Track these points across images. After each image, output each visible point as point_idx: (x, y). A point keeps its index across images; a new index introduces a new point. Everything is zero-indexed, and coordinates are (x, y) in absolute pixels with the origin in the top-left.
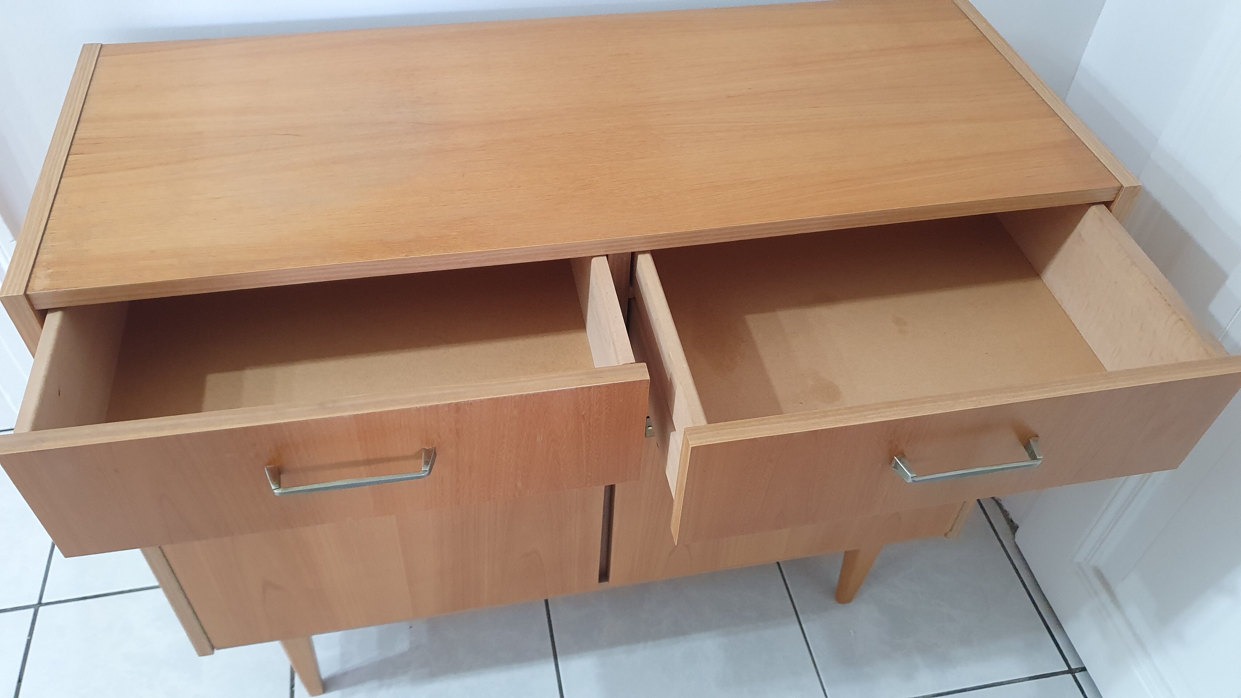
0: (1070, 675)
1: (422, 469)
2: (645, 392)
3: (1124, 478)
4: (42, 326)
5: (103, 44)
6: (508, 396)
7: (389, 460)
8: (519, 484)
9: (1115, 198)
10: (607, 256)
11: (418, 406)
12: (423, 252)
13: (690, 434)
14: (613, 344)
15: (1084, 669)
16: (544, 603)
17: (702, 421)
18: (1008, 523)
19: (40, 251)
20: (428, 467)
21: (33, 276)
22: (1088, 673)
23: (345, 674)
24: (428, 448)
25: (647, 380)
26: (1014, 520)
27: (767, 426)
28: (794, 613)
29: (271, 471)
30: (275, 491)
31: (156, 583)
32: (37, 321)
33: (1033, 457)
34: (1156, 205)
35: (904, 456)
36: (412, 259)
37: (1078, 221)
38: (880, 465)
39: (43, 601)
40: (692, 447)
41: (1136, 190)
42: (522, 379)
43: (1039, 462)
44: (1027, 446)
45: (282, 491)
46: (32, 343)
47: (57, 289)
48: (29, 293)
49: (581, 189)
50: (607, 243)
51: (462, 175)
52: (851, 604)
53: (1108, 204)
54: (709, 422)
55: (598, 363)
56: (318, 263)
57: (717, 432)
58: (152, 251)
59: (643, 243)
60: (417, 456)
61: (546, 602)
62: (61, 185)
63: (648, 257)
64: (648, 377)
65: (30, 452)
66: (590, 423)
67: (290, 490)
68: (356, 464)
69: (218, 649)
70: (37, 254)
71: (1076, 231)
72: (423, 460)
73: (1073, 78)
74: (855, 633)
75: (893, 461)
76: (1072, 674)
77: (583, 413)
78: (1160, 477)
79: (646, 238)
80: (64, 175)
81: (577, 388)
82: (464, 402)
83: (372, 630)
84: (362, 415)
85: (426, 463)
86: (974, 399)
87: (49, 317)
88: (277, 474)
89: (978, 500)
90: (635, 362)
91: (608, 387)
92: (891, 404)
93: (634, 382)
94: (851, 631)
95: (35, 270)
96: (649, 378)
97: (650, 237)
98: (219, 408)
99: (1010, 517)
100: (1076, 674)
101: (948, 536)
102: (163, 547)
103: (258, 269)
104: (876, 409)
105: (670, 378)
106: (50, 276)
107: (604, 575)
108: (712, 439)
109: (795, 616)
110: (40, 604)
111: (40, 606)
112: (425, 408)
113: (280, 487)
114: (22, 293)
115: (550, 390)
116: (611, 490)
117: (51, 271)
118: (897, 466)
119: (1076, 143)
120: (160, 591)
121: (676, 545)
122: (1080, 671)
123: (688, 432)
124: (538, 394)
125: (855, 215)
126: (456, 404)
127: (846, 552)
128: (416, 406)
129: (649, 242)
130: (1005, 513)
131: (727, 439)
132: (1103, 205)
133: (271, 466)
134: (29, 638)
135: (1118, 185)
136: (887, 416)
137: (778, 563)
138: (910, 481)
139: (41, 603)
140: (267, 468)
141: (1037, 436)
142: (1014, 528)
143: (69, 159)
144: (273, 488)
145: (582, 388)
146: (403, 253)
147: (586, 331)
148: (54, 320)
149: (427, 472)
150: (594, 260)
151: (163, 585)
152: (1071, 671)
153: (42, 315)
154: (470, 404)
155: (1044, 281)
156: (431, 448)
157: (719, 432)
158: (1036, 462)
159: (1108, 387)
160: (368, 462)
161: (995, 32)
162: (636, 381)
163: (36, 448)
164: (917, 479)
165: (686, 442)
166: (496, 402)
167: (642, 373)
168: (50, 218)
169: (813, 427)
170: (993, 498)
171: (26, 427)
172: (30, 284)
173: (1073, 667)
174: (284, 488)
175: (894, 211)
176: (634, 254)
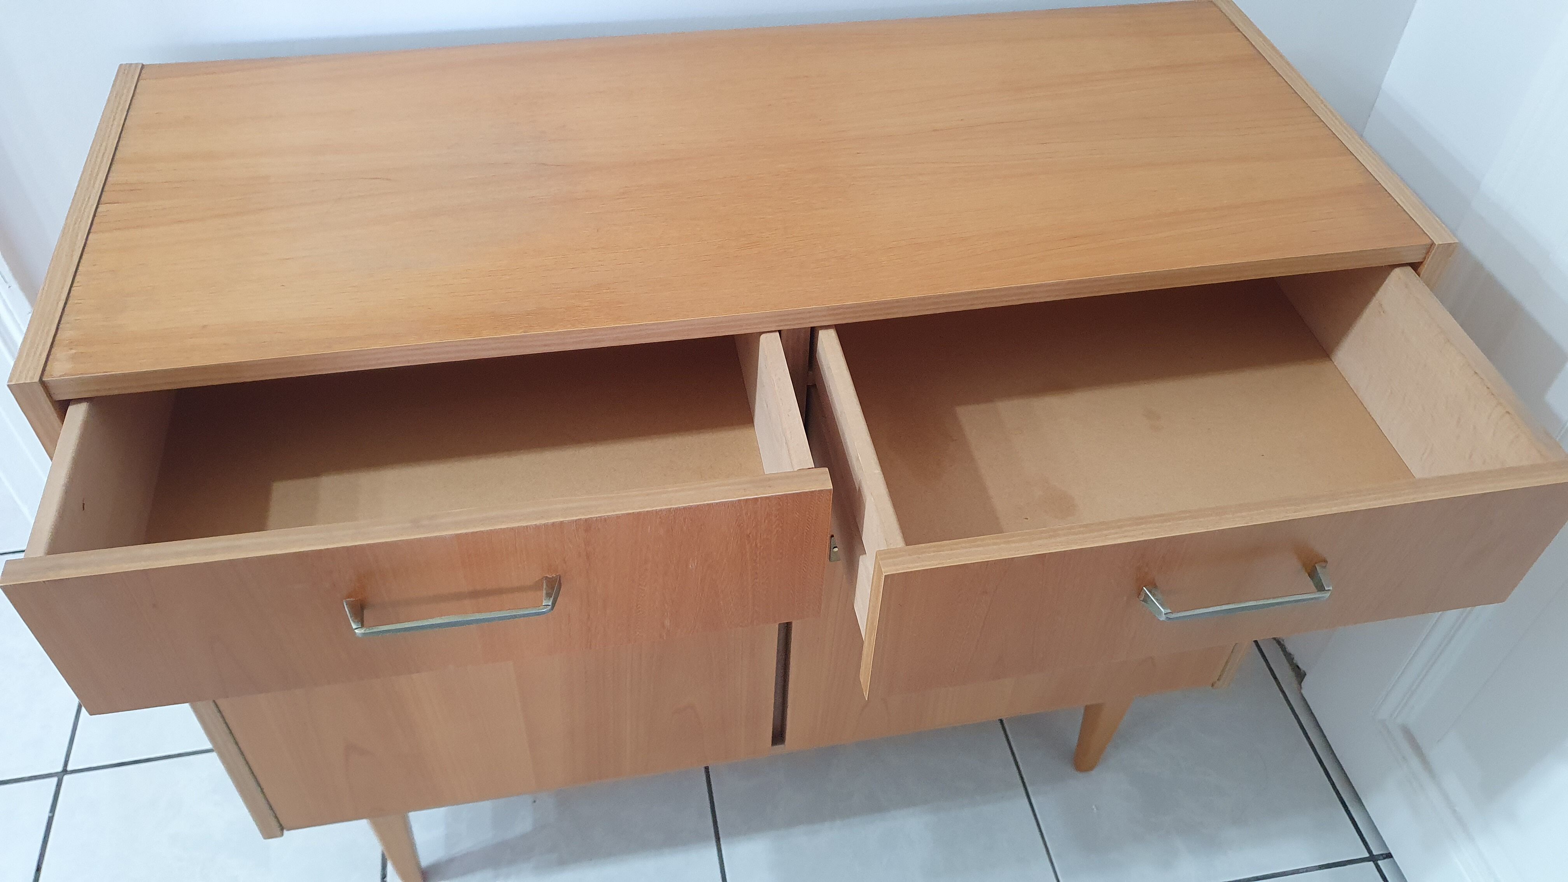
0: (1371, 863)
1: (542, 603)
2: (827, 504)
3: (1438, 614)
4: (63, 421)
5: (144, 64)
6: (652, 510)
7: (499, 591)
8: (667, 623)
9: (1425, 258)
10: (780, 332)
11: (538, 522)
12: (546, 327)
13: (881, 559)
14: (786, 443)
15: (1389, 856)
16: (703, 770)
17: (898, 541)
18: (1293, 670)
19: (61, 326)
20: (552, 599)
21: (51, 357)
22: (1394, 861)
23: (451, 861)
24: (551, 577)
25: (829, 490)
26: (1300, 666)
27: (981, 549)
28: (1021, 785)
29: (352, 606)
30: (356, 631)
31: (209, 746)
32: (56, 415)
33: (1320, 588)
34: (1478, 267)
35: (1155, 586)
36: (531, 336)
37: (1377, 289)
38: (1125, 598)
39: (69, 768)
40: (885, 576)
41: (1450, 249)
42: (670, 489)
43: (1327, 595)
44: (1312, 574)
45: (365, 631)
46: (49, 442)
47: (81, 374)
48: (45, 379)
49: (746, 247)
50: (778, 316)
51: (596, 230)
52: (1093, 772)
53: (1415, 266)
54: (908, 543)
55: (769, 468)
56: (413, 342)
57: (918, 556)
58: (203, 327)
59: (825, 316)
60: (537, 587)
61: (707, 769)
62: (88, 242)
63: (832, 333)
64: (830, 486)
65: (44, 582)
66: (756, 545)
67: (375, 630)
68: (458, 596)
69: (288, 830)
70: (57, 329)
71: (1374, 303)
72: (544, 592)
73: (1373, 105)
74: (1097, 809)
75: (1142, 593)
76: (1373, 862)
77: (748, 532)
78: (1485, 612)
79: (828, 309)
80: (92, 231)
81: (739, 501)
82: (597, 517)
83: (486, 806)
84: (466, 534)
85: (549, 595)
86: (1244, 514)
87: (72, 410)
88: (360, 610)
89: (1256, 642)
90: (814, 467)
91: (779, 498)
92: (1139, 521)
93: (812, 492)
94: (1094, 807)
95: (53, 350)
96: (832, 488)
97: (834, 309)
98: (287, 526)
99: (1294, 662)
100: (1380, 862)
101: (1215, 686)
102: (219, 702)
103: (337, 349)
104: (1119, 527)
105: (859, 487)
106: (73, 358)
107: (779, 736)
108: (910, 565)
109: (1022, 788)
110: (65, 771)
111: (64, 775)
112: (546, 526)
113: (363, 626)
114: (37, 379)
115: (705, 503)
116: (786, 630)
117: (74, 351)
118: (1146, 599)
119: (1374, 188)
120: (214, 755)
121: (867, 699)
122: (1384, 858)
123: (881, 555)
124: (690, 508)
125: (1095, 280)
126: (586, 520)
127: (1087, 708)
128: (535, 523)
129: (833, 315)
130: (1289, 657)
131: (929, 565)
132: (1410, 268)
133: (352, 599)
134: (51, 815)
135: (1428, 242)
136: (1133, 536)
137: (1001, 721)
138: (1163, 618)
139: (67, 771)
140: (346, 602)
141: (1325, 561)
142: (1300, 675)
143: (99, 210)
144: (354, 626)
145: (747, 500)
146: (521, 328)
147: (754, 426)
148: (77, 414)
149: (550, 607)
150: (763, 337)
151: (217, 748)
152: (1373, 858)
153: (62, 407)
154: (605, 520)
155: (1335, 363)
156: (554, 576)
157: (920, 556)
158: (1323, 594)
159: (1413, 499)
160: (475, 594)
161: (1273, 47)
162: (815, 491)
163: (52, 576)
164: (1172, 616)
165: (878, 569)
166: (639, 518)
167: (823, 481)
168: (75, 285)
169: (1039, 550)
170: (1275, 639)
171: (40, 550)
172: (48, 368)
173: (1375, 853)
174: (366, 627)
175: (1143, 276)
176: (814, 331)
